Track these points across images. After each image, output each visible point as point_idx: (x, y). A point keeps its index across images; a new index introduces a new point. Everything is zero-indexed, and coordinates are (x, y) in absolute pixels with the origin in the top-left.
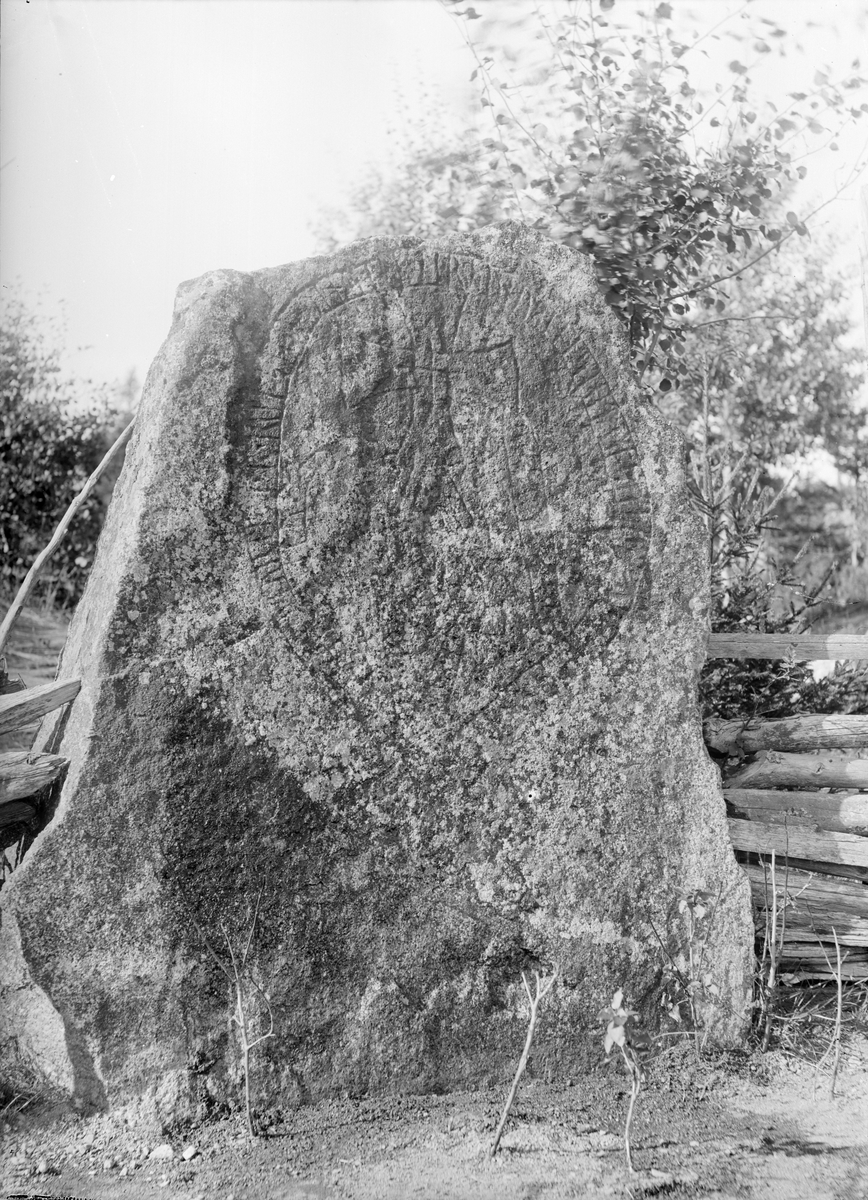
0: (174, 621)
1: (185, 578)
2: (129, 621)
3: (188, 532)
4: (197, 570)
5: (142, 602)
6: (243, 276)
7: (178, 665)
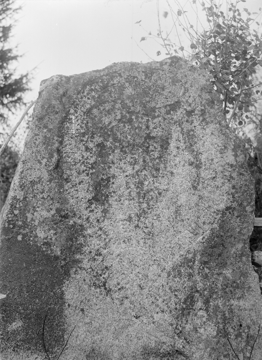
0: (33, 215)
1: (38, 197)
2: (14, 214)
3: (40, 179)
4: (43, 194)
5: (20, 207)
6: (66, 77)
7: (34, 232)
